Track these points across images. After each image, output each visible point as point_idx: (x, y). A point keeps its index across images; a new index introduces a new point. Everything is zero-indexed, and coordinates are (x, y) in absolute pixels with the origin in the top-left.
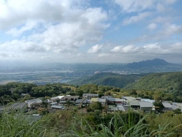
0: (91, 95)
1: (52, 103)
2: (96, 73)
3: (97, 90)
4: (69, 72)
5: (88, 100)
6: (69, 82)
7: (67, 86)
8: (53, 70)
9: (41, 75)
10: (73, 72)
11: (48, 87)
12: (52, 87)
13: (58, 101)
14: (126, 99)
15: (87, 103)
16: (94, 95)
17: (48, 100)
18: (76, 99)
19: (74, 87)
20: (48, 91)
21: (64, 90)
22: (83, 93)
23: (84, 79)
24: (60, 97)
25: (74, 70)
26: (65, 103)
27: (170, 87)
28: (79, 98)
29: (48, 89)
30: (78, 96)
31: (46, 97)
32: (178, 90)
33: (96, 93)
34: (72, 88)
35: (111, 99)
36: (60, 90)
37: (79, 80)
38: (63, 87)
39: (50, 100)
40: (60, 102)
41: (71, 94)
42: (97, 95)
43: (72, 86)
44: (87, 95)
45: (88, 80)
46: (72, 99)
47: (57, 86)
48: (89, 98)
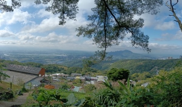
0: (77, 74)
1: (53, 77)
2: (83, 58)
3: (81, 71)
4: (63, 56)
5: (74, 78)
6: (63, 63)
7: (62, 67)
8: (53, 54)
9: (44, 57)
10: (67, 56)
11: (50, 67)
12: (52, 67)
13: (56, 76)
14: (98, 78)
15: (73, 79)
16: (79, 74)
17: (51, 75)
18: (67, 76)
19: (66, 67)
20: (50, 69)
21: (60, 69)
22: (72, 73)
23: (74, 61)
24: (58, 74)
25: (67, 55)
26: (60, 78)
27: (131, 68)
28: (69, 76)
29: (50, 68)
30: (68, 75)
31: (49, 73)
32: (135, 70)
33: (80, 73)
34: (65, 68)
35: (88, 77)
36: (57, 69)
37: (70, 62)
38: (59, 67)
39: (52, 75)
40: (58, 77)
41: (64, 73)
42: (81, 74)
43: (65, 66)
44: (74, 74)
45: (77, 63)
46: (65, 76)
47: (55, 66)
48: (75, 76)
